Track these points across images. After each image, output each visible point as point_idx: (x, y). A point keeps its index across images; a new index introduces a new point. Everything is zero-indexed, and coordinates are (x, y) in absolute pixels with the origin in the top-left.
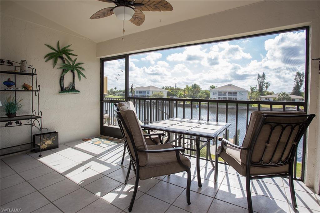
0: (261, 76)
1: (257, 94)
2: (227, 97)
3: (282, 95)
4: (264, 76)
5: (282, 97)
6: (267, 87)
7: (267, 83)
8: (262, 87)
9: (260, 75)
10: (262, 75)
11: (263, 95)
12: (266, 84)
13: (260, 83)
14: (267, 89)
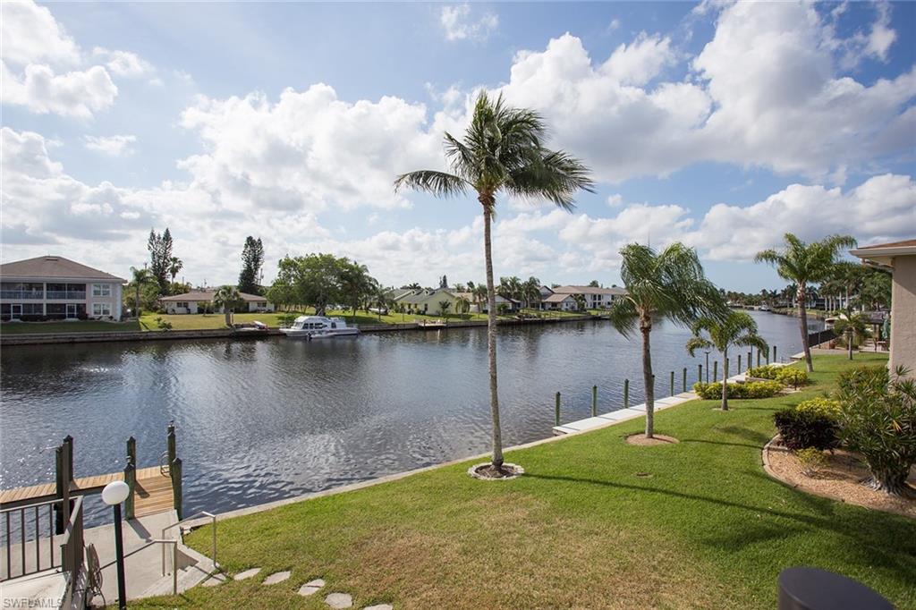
0: (159, 238)
1: (152, 292)
2: (45, 301)
3: (224, 293)
4: (167, 237)
5: (224, 298)
6: (174, 271)
7: (175, 260)
8: (163, 269)
9: (157, 235)
10: (162, 236)
11: (166, 293)
12: (171, 262)
13: (156, 258)
14: (174, 277)
